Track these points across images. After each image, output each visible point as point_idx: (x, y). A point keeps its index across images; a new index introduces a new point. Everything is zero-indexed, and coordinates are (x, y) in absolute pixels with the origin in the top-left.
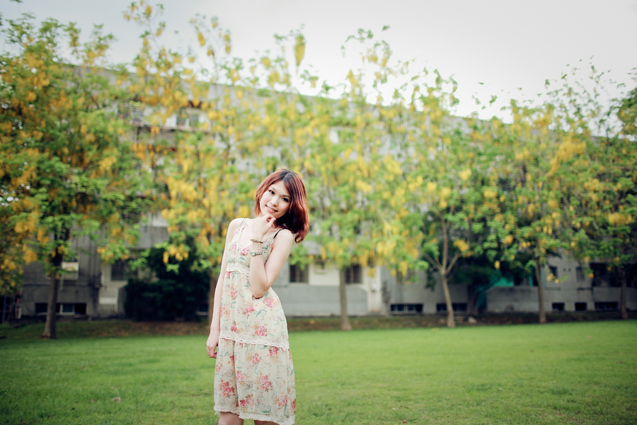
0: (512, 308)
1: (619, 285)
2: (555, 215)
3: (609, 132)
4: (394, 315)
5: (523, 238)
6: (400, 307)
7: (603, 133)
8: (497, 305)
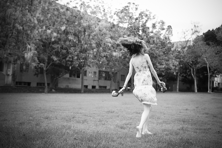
0: (68, 86)
1: (110, 80)
2: (95, 50)
3: (114, 21)
4: (17, 86)
5: (82, 58)
6: (20, 83)
7: (112, 21)
8: (62, 85)
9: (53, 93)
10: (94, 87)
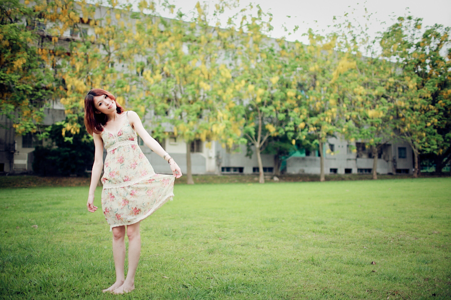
0: (303, 171)
1: (373, 157)
2: (333, 110)
3: (373, 54)
4: (224, 174)
5: (312, 124)
6: (228, 169)
7: (369, 55)
8: (293, 169)
9: (276, 182)
10: (348, 171)
